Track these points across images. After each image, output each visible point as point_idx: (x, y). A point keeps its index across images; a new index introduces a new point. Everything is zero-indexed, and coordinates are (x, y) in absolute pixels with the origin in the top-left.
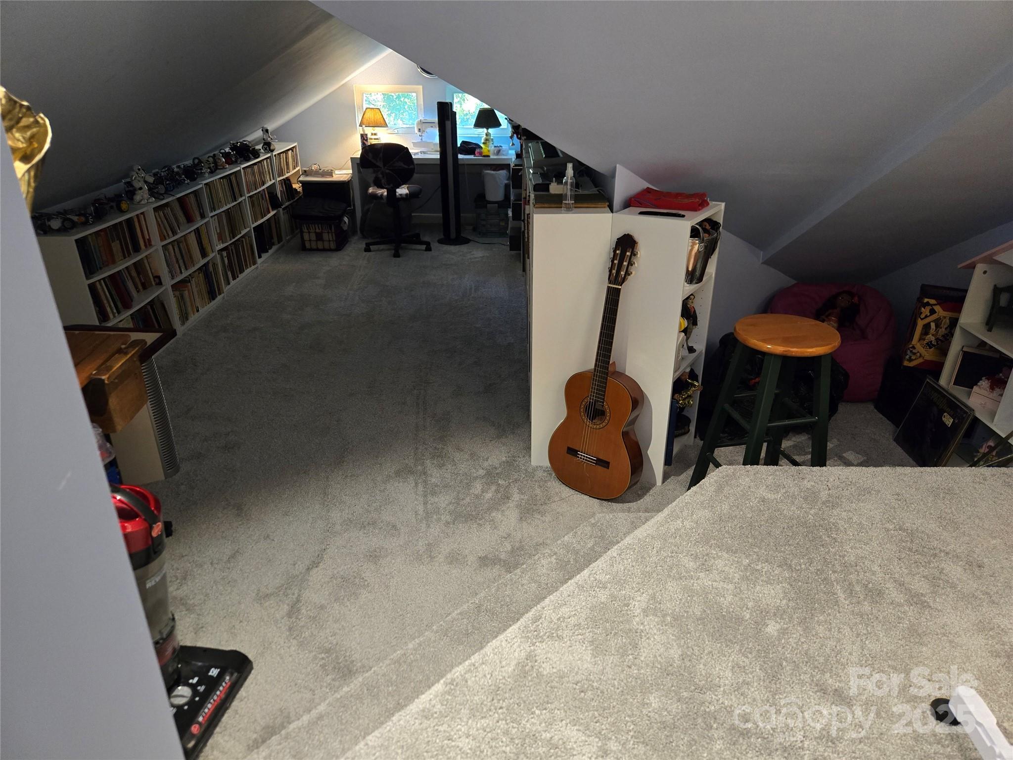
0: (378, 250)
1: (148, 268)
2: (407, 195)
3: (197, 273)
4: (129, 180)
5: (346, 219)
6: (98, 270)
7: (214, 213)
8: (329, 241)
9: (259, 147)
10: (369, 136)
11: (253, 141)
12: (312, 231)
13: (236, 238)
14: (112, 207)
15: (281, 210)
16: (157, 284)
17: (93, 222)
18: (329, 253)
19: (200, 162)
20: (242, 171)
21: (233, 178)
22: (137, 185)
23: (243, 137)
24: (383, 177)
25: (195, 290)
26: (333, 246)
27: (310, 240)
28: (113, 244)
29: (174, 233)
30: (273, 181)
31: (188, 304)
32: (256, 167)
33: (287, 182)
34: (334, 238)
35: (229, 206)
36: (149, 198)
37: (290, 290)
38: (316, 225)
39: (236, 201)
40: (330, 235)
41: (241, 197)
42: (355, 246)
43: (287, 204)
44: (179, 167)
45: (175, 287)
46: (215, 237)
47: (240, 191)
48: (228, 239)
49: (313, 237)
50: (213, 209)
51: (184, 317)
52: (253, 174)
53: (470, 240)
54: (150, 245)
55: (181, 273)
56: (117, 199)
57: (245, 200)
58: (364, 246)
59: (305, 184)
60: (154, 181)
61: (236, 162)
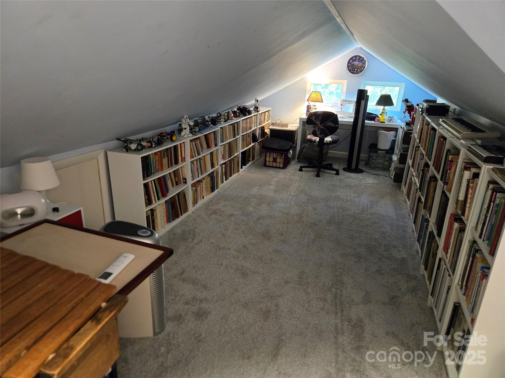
0: (307, 171)
1: (181, 173)
2: (330, 141)
3: (207, 177)
4: (180, 123)
5: (291, 151)
6: (152, 174)
7: (222, 144)
8: (280, 163)
9: (252, 109)
10: (312, 107)
11: (249, 106)
12: (271, 156)
13: (231, 158)
14: (168, 138)
15: (257, 143)
16: (184, 183)
17: (155, 147)
18: (279, 170)
19: (220, 115)
20: (241, 121)
21: (236, 125)
22: (184, 126)
23: (244, 104)
24: (319, 130)
25: (204, 186)
26: (281, 166)
27: (269, 161)
28: (163, 160)
29: (199, 154)
30: (256, 128)
31: (199, 194)
32: (248, 120)
33: (263, 129)
34: (283, 162)
35: (231, 140)
36: (189, 134)
37: (255, 190)
38: (274, 154)
39: (235, 137)
40: (281, 159)
41: (238, 135)
42: (294, 167)
43: (260, 140)
44: (209, 117)
45: (193, 185)
46: (220, 157)
47: (238, 132)
48: (227, 158)
49: (272, 159)
50: (222, 141)
51: (195, 202)
52: (247, 122)
53: (364, 171)
54: (184, 160)
55: (198, 177)
56: (172, 134)
57: (240, 137)
58: (299, 168)
59: (272, 130)
60: (193, 125)
61: (239, 116)
